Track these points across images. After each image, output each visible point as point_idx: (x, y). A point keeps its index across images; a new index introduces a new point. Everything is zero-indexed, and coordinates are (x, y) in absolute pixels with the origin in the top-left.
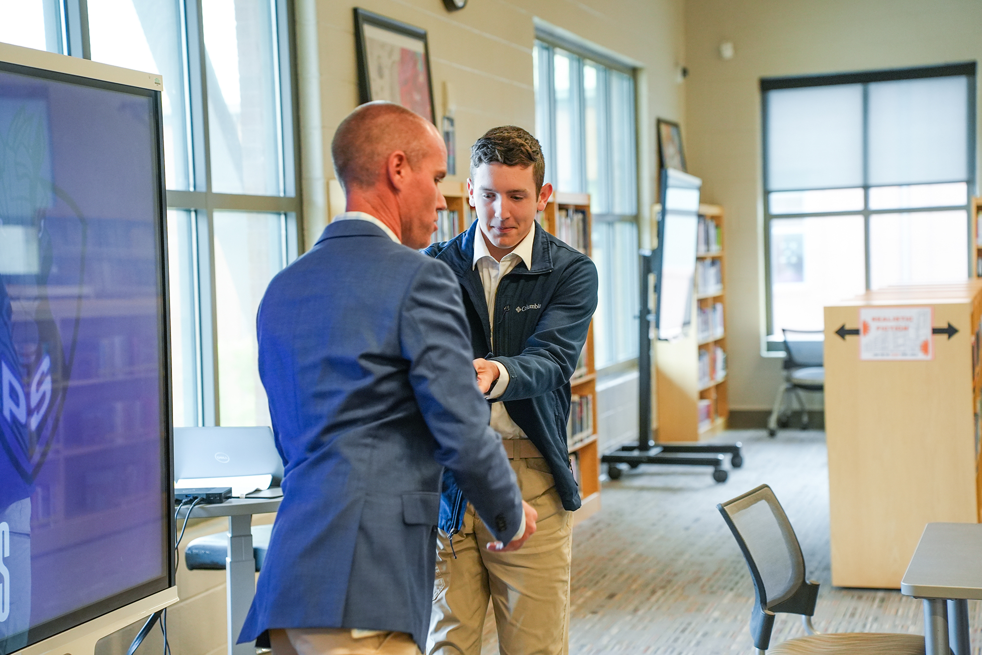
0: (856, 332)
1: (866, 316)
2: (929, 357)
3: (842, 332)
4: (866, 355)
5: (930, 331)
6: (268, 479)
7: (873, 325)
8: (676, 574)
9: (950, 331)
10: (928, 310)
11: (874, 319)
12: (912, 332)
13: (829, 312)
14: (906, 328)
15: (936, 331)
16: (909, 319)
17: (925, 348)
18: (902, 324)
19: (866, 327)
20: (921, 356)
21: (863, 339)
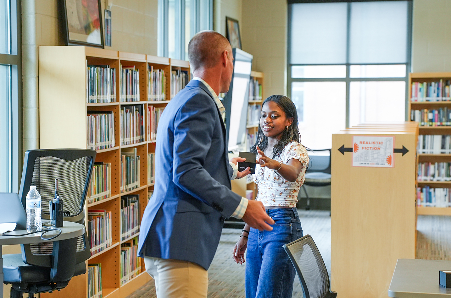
0: (350, 150)
1: (356, 140)
2: (391, 166)
3: (343, 150)
4: (355, 164)
5: (392, 151)
6: (14, 225)
7: (360, 146)
8: (238, 292)
9: (404, 151)
10: (392, 138)
11: (361, 143)
12: (382, 150)
13: (335, 137)
14: (379, 149)
15: (396, 151)
16: (381, 143)
17: (389, 160)
18: (377, 146)
19: (356, 147)
20: (387, 165)
21: (354, 154)
